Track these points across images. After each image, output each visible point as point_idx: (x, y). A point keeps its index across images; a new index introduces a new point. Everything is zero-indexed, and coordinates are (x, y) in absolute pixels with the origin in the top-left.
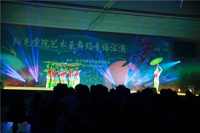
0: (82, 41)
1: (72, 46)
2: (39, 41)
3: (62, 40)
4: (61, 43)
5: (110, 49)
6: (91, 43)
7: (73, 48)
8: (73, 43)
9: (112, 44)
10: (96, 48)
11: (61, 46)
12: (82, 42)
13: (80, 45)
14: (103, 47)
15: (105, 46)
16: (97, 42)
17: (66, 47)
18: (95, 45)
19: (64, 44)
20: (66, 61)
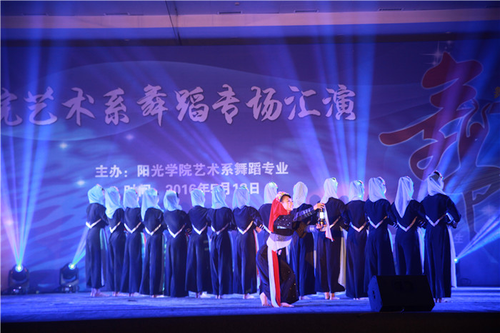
0: (159, 88)
1: (119, 108)
3: (75, 89)
4: (68, 104)
5: (286, 110)
6: (199, 89)
7: (121, 117)
8: (121, 99)
9: (295, 89)
10: (224, 111)
11: (69, 116)
12: (159, 91)
13: (153, 104)
14: (253, 103)
15: (262, 100)
16: (225, 86)
17: (92, 115)
18: (218, 98)
19: (81, 106)
20: (97, 176)
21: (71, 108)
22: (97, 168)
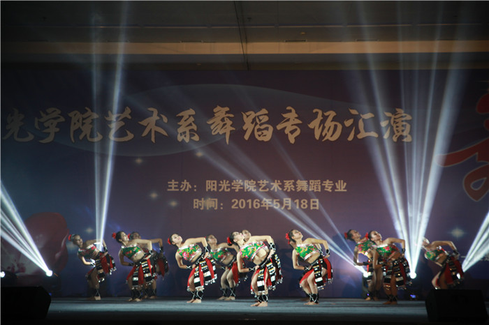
0: (227, 109)
1: (190, 128)
2: (62, 119)
3: (151, 109)
4: (144, 123)
5: (346, 132)
6: (264, 111)
7: (191, 135)
8: (192, 119)
9: (354, 112)
10: (287, 131)
11: (145, 133)
12: (227, 112)
13: (222, 124)
14: (314, 124)
15: (323, 122)
16: (289, 108)
17: (165, 134)
18: (282, 119)
19: (156, 125)
20: (169, 190)
21: (146, 127)
22: (169, 183)
